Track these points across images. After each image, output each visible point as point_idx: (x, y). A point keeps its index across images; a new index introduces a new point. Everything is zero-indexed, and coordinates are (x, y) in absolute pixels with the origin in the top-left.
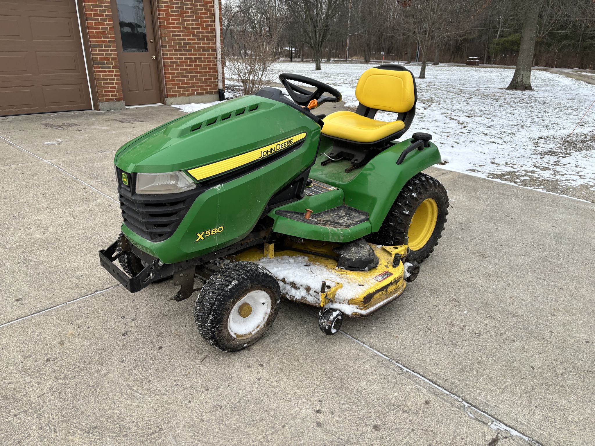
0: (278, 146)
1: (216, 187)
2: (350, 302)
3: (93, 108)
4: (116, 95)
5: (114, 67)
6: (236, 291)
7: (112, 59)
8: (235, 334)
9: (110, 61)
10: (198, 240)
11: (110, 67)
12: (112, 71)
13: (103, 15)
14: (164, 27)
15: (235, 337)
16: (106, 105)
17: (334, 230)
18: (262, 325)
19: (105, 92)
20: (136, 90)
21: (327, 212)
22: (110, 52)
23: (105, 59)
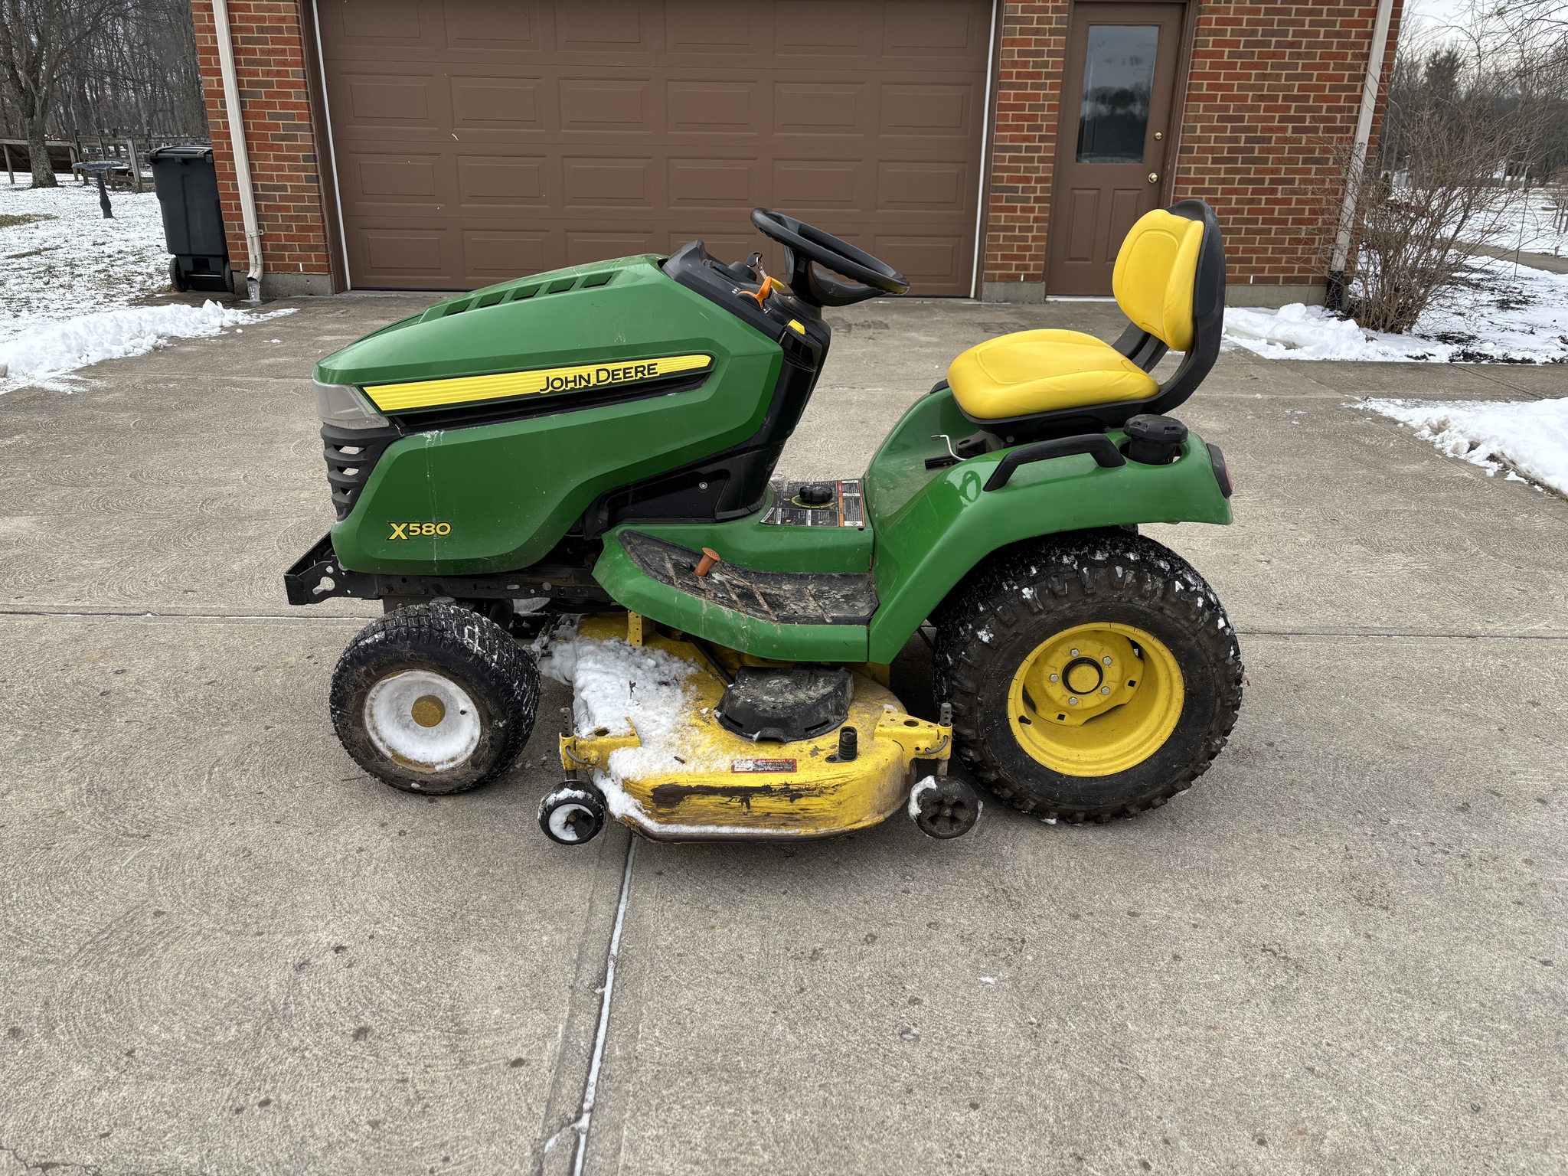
0: (603, 375)
1: (428, 435)
2: (628, 786)
3: (972, 295)
4: (1026, 267)
5: (1037, 200)
6: (374, 654)
7: (1039, 180)
8: (390, 748)
9: (1033, 184)
10: (393, 537)
11: (1027, 200)
12: (1032, 210)
13: (1040, 73)
14: (1199, 98)
15: (389, 755)
16: (999, 288)
17: (722, 614)
18: (461, 760)
19: (1004, 257)
20: (1087, 259)
21: (802, 577)
22: (1036, 164)
23: (1020, 180)
